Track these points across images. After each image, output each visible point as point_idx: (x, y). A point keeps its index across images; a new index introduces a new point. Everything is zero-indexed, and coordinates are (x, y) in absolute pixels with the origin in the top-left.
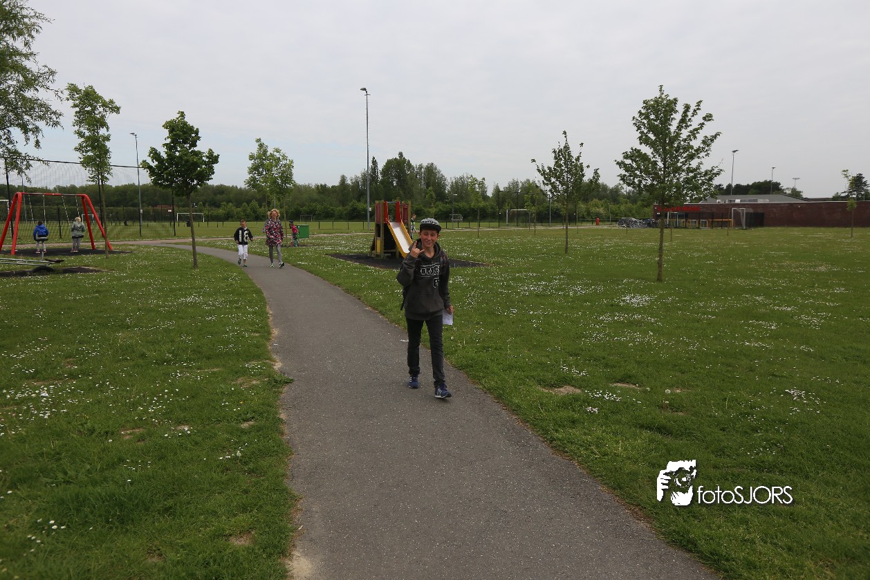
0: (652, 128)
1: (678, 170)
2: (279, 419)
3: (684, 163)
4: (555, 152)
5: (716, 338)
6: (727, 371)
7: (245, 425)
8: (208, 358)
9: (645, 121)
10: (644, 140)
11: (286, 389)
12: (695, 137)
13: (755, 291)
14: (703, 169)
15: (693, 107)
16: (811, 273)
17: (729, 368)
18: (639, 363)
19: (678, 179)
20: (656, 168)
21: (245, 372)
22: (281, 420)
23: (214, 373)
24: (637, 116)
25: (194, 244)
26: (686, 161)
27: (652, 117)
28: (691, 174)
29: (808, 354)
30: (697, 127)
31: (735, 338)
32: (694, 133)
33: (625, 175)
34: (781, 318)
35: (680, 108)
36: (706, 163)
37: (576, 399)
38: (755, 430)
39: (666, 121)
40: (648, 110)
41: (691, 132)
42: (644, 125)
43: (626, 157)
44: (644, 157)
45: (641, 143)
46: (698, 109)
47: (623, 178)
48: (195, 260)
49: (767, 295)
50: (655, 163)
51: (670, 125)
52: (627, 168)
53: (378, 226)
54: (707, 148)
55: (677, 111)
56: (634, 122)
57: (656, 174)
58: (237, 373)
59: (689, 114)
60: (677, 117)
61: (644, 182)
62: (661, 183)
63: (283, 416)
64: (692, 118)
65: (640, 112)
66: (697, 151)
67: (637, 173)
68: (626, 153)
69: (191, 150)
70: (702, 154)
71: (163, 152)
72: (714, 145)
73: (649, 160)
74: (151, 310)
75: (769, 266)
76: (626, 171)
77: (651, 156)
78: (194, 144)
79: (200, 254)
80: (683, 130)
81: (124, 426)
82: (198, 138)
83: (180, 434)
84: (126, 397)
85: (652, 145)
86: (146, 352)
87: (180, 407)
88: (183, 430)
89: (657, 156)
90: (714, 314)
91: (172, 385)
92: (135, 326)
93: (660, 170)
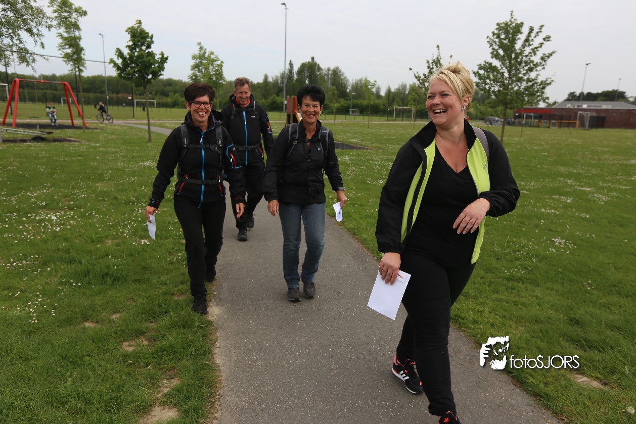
0: (502, 46)
1: (520, 80)
3: (524, 75)
4: (428, 62)
6: (518, 226)
9: (497, 40)
10: (495, 55)
12: (535, 54)
13: (570, 175)
14: (539, 81)
16: (622, 165)
20: (503, 78)
24: (491, 35)
25: (149, 125)
26: (526, 73)
28: (530, 84)
30: (538, 46)
32: (534, 51)
34: (579, 195)
36: (541, 75)
41: (532, 49)
42: (496, 44)
44: (494, 69)
45: (492, 58)
46: (540, 31)
48: (150, 136)
49: (577, 180)
50: (502, 74)
51: (516, 44)
53: (289, 116)
54: (543, 63)
55: (521, 33)
56: (488, 40)
57: (503, 82)
60: (521, 38)
62: (507, 89)
64: (535, 39)
66: (536, 65)
67: (488, 81)
68: (480, 65)
69: (147, 51)
70: (539, 68)
71: (126, 52)
72: (549, 61)
73: (498, 71)
74: (119, 170)
75: (590, 159)
76: (480, 79)
77: (500, 68)
78: (149, 47)
79: (153, 132)
80: (526, 48)
81: (107, 237)
82: (152, 42)
83: (142, 244)
84: (107, 222)
85: (501, 59)
86: (118, 196)
87: (142, 229)
88: (144, 242)
89: (504, 68)
90: (529, 190)
91: (136, 217)
92: (109, 179)
93: (506, 79)
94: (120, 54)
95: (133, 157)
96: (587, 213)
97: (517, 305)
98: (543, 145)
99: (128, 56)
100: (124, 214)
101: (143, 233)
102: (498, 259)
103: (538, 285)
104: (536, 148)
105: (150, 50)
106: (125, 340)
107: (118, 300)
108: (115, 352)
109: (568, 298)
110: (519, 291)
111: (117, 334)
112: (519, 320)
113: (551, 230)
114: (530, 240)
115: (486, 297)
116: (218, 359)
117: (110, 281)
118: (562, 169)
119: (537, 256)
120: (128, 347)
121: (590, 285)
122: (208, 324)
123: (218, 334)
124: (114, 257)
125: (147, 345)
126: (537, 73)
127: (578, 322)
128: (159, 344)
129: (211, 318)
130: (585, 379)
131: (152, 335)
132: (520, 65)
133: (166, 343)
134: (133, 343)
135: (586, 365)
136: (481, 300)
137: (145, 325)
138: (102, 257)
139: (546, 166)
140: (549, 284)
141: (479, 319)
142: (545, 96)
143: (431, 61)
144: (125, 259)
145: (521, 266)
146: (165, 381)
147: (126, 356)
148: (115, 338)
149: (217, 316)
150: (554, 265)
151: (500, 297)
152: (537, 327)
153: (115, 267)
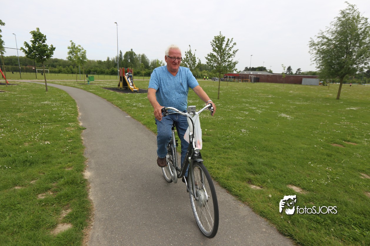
0: (217, 46)
1: (225, 61)
2: (81, 139)
4: (186, 53)
5: (228, 116)
6: (228, 125)
7: (69, 141)
8: (55, 122)
9: (215, 44)
10: (215, 50)
11: (83, 131)
12: (231, 50)
13: (247, 103)
14: (233, 62)
15: (230, 40)
16: (266, 97)
17: (229, 124)
19: (225, 64)
20: (218, 60)
21: (69, 126)
22: (82, 140)
23: (57, 126)
24: (212, 41)
25: (46, 82)
26: (228, 58)
27: (217, 42)
28: (229, 63)
29: (253, 121)
30: (231, 47)
31: (234, 116)
32: (230, 49)
33: (208, 62)
34: (251, 111)
35: (226, 40)
36: (233, 59)
38: (228, 139)
39: (221, 44)
40: (216, 40)
41: (229, 48)
43: (209, 56)
44: (214, 56)
45: (213, 51)
46: (232, 41)
47: (207, 63)
48: (47, 88)
49: (250, 104)
50: (218, 58)
51: (223, 46)
52: (209, 60)
53: (121, 77)
54: (234, 54)
55: (225, 41)
56: (211, 43)
57: (218, 62)
58: (66, 126)
59: (229, 42)
60: (225, 43)
61: (214, 65)
62: (220, 65)
63: (82, 138)
65: (213, 40)
66: (231, 55)
67: (212, 61)
68: (208, 54)
69: (43, 44)
70: (233, 56)
71: (30, 44)
72: (236, 53)
73: (216, 57)
74: (30, 106)
75: (255, 95)
76: (209, 61)
77: (216, 56)
78: (44, 42)
79: (48, 86)
80: (227, 48)
81: (25, 142)
82: (46, 39)
83: (46, 144)
84: (24, 134)
85: (217, 52)
86: (30, 120)
87: (45, 136)
88: (47, 143)
89: (218, 56)
90: (231, 109)
91: (42, 130)
92: (24, 111)
93: (220, 61)
94: (27, 45)
95: (38, 99)
96: (254, 118)
97: (228, 159)
98: (236, 90)
99: (32, 46)
100: (34, 129)
101: (46, 138)
102: (219, 140)
103: (236, 150)
104: (233, 91)
105: (45, 44)
106: (39, 194)
107: (34, 173)
108: (34, 200)
109: (248, 154)
110: (228, 153)
111: (34, 191)
112: (229, 165)
113: (240, 126)
114: (232, 131)
115: (215, 157)
116: (91, 197)
117: (28, 164)
118: (244, 100)
119: (235, 137)
120: (41, 197)
121: (256, 148)
122: (85, 181)
123: (90, 185)
124: (31, 152)
125: (52, 195)
126: (232, 58)
127: (251, 164)
128: (59, 193)
129: (86, 178)
130: (254, 186)
131: (55, 189)
132: (225, 55)
133: (62, 192)
134: (44, 194)
135: (255, 181)
136: (213, 158)
137: (50, 185)
138: (23, 152)
139: (238, 99)
140: (240, 149)
141: (212, 166)
142: (235, 68)
143: (187, 52)
144: (36, 152)
145: (229, 142)
146: (64, 211)
147: (40, 201)
148: (33, 193)
149: (89, 176)
150: (242, 141)
151: (221, 156)
152: (236, 167)
153: (31, 157)
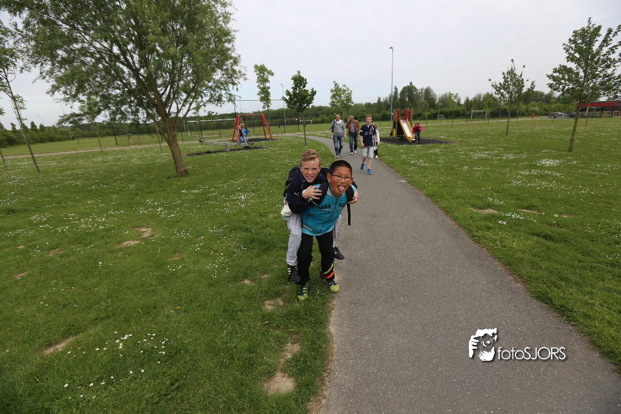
1: (596, 77)
3: (601, 72)
5: (604, 186)
6: (607, 207)
10: (571, 58)
14: (616, 75)
15: (615, 30)
17: (609, 205)
18: (541, 199)
19: (594, 83)
25: (305, 135)
26: (603, 70)
27: (579, 41)
28: (606, 79)
32: (613, 50)
33: (553, 84)
35: (603, 32)
36: (619, 70)
37: (493, 216)
39: (590, 44)
40: (576, 37)
41: (610, 48)
43: (555, 71)
44: (569, 71)
45: (568, 61)
47: (551, 86)
48: (306, 142)
50: (578, 74)
51: (593, 45)
52: (555, 79)
53: (394, 123)
55: (599, 36)
57: (578, 81)
59: (611, 35)
61: (567, 87)
64: (613, 38)
65: (570, 39)
66: (614, 62)
67: (563, 81)
69: (303, 89)
70: (617, 64)
73: (573, 72)
77: (575, 69)
78: (304, 86)
79: (308, 140)
80: (604, 48)
82: (306, 83)
89: (580, 69)
94: (288, 93)
98: (610, 132)
99: (292, 94)
102: (593, 241)
104: (604, 134)
105: (306, 88)
106: (267, 300)
108: (258, 311)
111: (262, 293)
120: (269, 306)
125: (282, 307)
126: (614, 69)
131: (285, 297)
132: (597, 64)
134: (273, 302)
137: (282, 287)
138: (264, 228)
143: (506, 73)
146: (290, 345)
148: (260, 297)
